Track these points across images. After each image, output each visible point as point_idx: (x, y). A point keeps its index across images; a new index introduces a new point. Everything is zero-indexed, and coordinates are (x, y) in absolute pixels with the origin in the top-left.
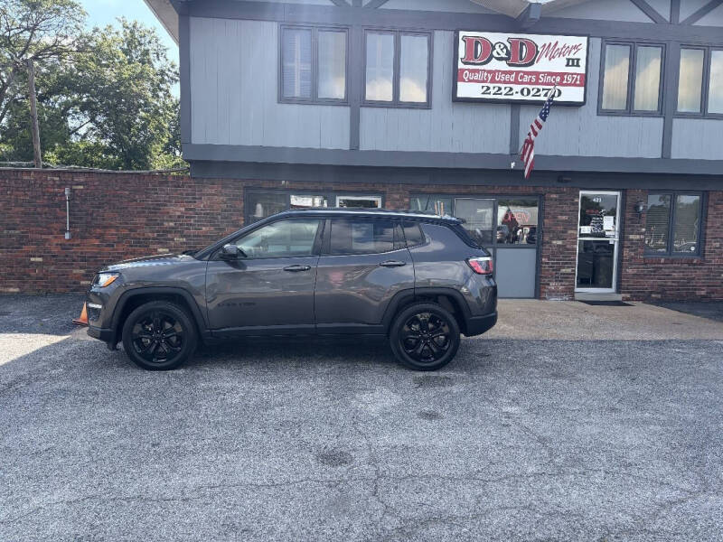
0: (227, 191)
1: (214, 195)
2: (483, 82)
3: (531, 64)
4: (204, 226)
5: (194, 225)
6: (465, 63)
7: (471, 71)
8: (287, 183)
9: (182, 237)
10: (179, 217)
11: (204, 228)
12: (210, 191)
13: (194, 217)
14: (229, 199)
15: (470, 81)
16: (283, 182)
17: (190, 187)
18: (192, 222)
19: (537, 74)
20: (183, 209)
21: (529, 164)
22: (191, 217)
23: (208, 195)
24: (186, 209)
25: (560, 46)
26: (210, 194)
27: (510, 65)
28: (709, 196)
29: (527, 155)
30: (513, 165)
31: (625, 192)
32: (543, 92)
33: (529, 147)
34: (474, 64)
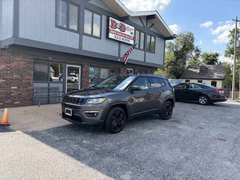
0: (26, 60)
1: (20, 61)
2: (115, 34)
3: (124, 32)
4: (15, 74)
5: (10, 74)
6: (111, 27)
7: (112, 30)
8: (51, 58)
9: (3, 79)
10: (2, 70)
11: (15, 76)
12: (18, 59)
13: (10, 70)
14: (27, 63)
15: (112, 33)
16: (49, 58)
17: (8, 56)
18: (9, 72)
19: (125, 35)
20: (4, 66)
21: (126, 61)
22: (9, 70)
23: (16, 60)
24: (6, 67)
25: (129, 28)
26: (18, 61)
27: (120, 31)
28: (147, 71)
29: (126, 58)
30: (119, 60)
31: (134, 69)
32: (126, 40)
33: (127, 56)
34: (113, 28)
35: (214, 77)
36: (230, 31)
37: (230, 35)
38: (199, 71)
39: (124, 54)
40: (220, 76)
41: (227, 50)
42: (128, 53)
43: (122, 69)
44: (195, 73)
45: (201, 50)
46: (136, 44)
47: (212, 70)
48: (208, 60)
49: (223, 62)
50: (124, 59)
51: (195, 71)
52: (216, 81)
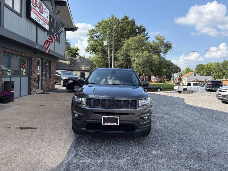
2: (35, 14)
7: (33, 8)
15: (33, 12)
19: (43, 17)
25: (46, 10)
27: (39, 11)
28: (51, 62)
29: (47, 46)
30: (37, 47)
31: (42, 59)
32: (44, 24)
33: (48, 43)
34: (33, 5)
35: (82, 69)
36: (89, 31)
37: (89, 34)
38: (69, 63)
39: (45, 41)
40: (87, 68)
41: (88, 46)
42: (50, 41)
43: (33, 59)
44: (66, 64)
45: (70, 44)
46: (62, 31)
47: (80, 63)
48: (72, 53)
49: (82, 56)
50: (45, 46)
51: (65, 62)
52: (85, 72)
